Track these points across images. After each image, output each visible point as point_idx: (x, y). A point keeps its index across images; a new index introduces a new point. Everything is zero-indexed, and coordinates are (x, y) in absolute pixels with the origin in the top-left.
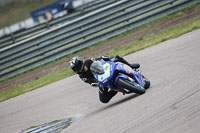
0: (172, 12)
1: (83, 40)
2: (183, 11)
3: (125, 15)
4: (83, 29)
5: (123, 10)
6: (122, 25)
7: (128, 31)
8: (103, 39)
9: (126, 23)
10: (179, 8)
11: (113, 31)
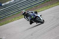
0: (31, 7)
1: (5, 15)
2: (34, 7)
3: (17, 8)
4: (5, 12)
5: (17, 6)
6: (16, 11)
7: (18, 13)
8: (11, 15)
9: (18, 10)
10: (33, 6)
11: (14, 13)
